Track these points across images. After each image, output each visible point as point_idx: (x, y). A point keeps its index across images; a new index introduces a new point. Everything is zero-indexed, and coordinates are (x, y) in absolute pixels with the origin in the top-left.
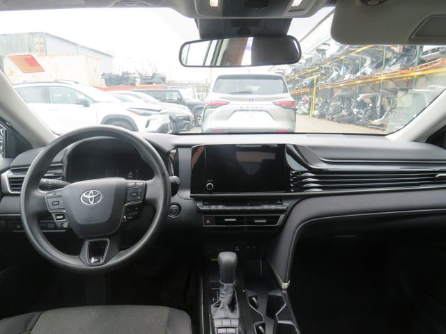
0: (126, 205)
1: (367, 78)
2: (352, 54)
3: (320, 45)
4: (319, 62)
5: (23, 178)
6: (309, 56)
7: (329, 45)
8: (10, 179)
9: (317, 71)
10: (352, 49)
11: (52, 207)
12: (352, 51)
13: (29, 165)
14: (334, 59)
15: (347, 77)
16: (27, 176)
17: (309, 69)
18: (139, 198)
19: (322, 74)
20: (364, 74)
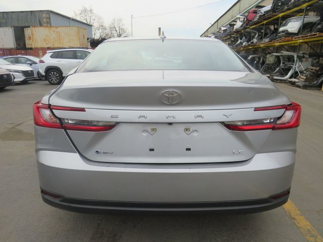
1: (254, 46)
2: (247, 30)
3: (231, 22)
4: (230, 33)
6: (225, 28)
7: (236, 22)
9: (229, 39)
10: (247, 27)
12: (248, 28)
14: (238, 32)
15: (244, 44)
17: (225, 37)
19: (232, 41)
20: (253, 43)
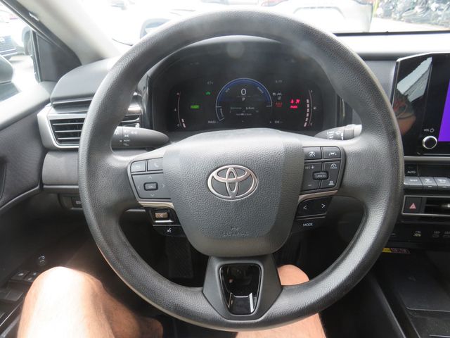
0: (301, 197)
5: (82, 120)
8: (52, 122)
11: (143, 193)
13: (92, 95)
16: (89, 117)
18: (331, 183)
